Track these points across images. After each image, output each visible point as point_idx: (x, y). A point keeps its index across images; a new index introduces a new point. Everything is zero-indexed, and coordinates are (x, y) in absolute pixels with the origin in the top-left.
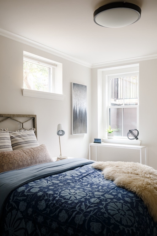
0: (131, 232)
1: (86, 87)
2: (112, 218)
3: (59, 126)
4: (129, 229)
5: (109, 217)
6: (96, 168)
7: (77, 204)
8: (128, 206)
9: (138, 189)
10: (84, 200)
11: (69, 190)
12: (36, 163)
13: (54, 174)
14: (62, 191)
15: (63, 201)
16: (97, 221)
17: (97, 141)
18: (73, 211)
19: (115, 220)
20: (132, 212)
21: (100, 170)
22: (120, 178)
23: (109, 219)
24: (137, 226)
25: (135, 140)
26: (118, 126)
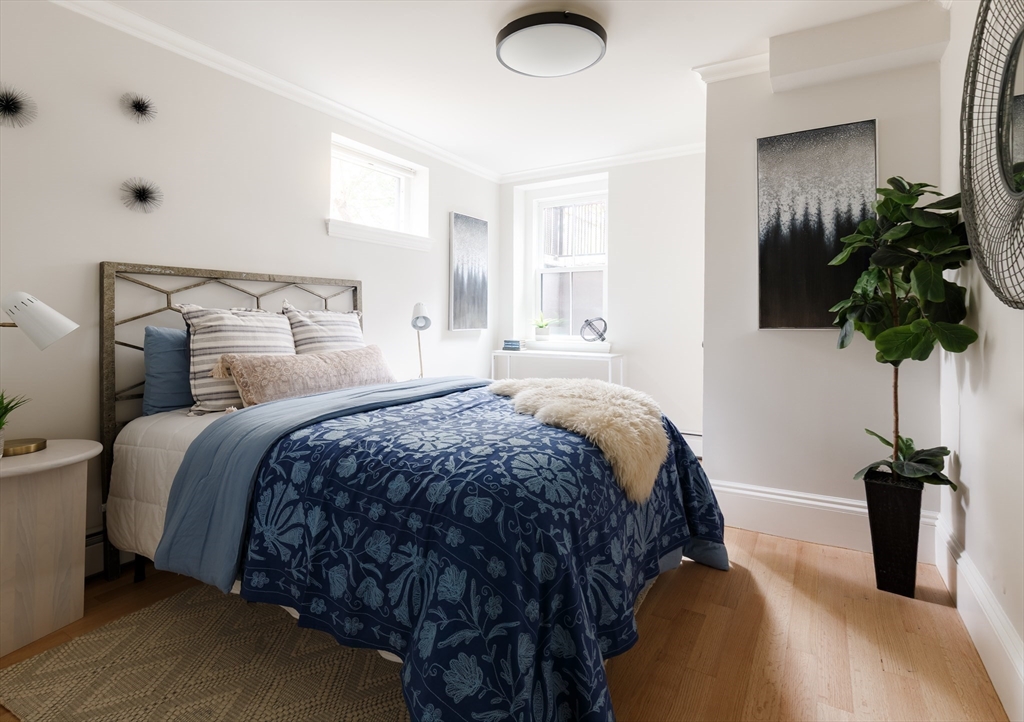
0: (567, 518)
1: (485, 223)
2: (521, 486)
3: (417, 307)
4: (563, 511)
5: (512, 484)
6: (499, 392)
7: (435, 459)
8: (564, 462)
9: (593, 426)
10: (455, 451)
11: (422, 432)
12: (352, 384)
13: (393, 406)
14: (403, 434)
15: (402, 454)
16: (483, 494)
17: (511, 346)
18: (424, 476)
19: (529, 491)
20: (574, 474)
21: (507, 397)
22: (550, 407)
23: (512, 488)
24: (584, 506)
25: (599, 342)
26: (561, 314)
